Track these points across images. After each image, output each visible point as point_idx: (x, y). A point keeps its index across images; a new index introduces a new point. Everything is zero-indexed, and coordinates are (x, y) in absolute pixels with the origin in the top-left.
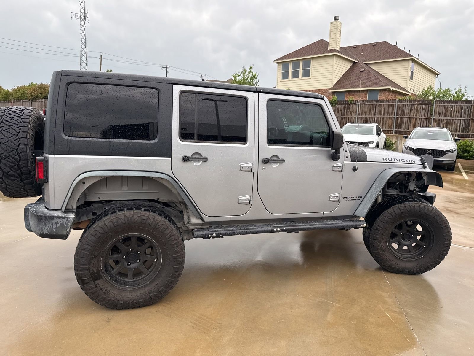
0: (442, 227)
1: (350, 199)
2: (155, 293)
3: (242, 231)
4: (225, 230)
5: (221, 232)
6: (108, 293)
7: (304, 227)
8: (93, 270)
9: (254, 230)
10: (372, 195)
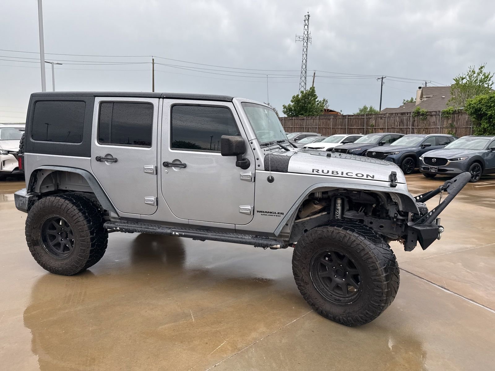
0: (369, 266)
1: (266, 214)
4: (128, 226)
5: (124, 227)
7: (205, 236)
8: (33, 238)
9: (154, 230)
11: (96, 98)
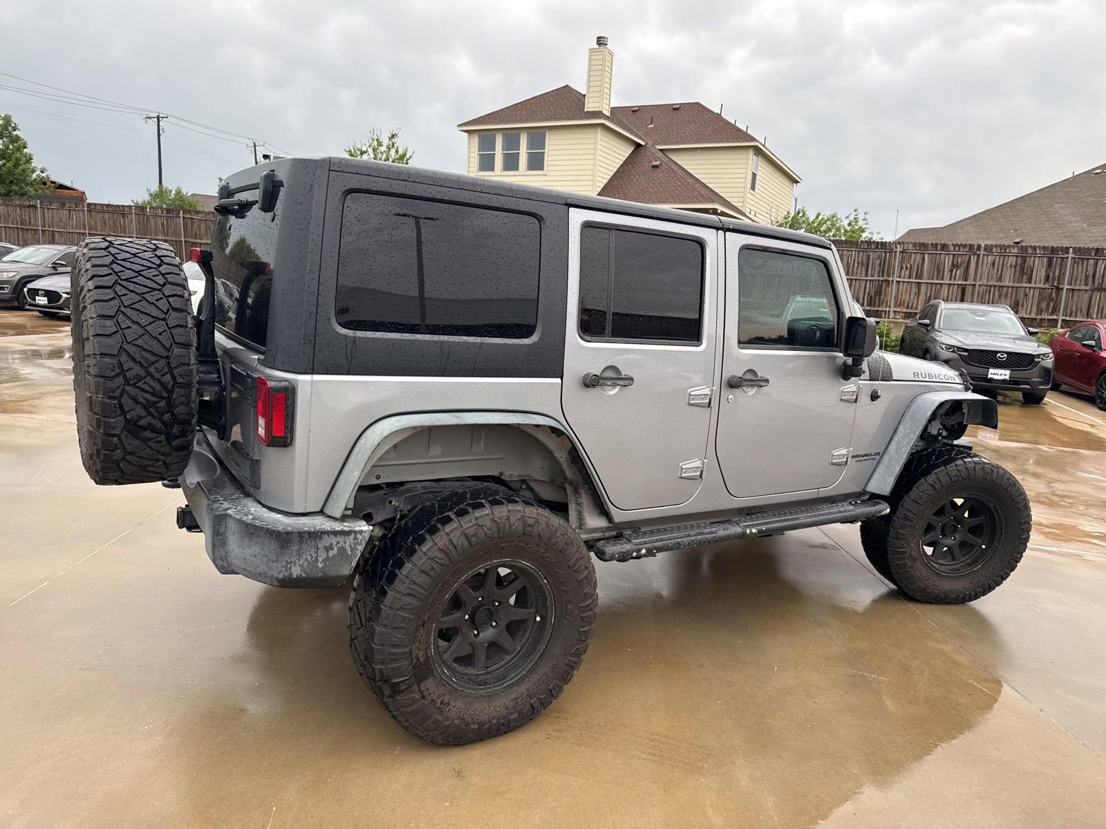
1: (862, 458)
2: (541, 697)
3: (693, 538)
4: (662, 540)
5: (656, 544)
6: (447, 710)
7: (796, 522)
8: (417, 657)
9: (714, 535)
10: (898, 448)
11: (571, 209)
